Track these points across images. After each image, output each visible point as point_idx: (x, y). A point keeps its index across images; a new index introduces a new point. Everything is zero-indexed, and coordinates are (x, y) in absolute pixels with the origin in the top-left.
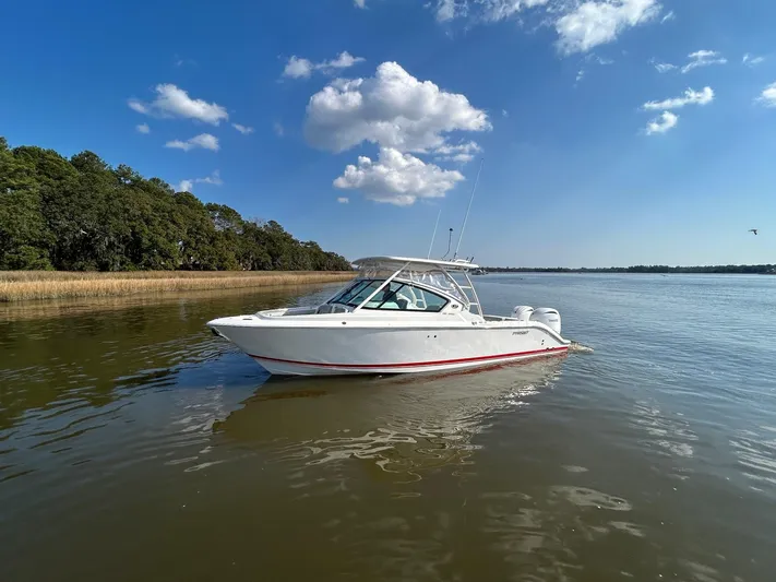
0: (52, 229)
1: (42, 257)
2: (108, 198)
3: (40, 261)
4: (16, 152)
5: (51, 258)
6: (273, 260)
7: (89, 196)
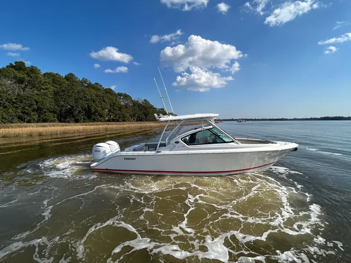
0: (58, 106)
1: (54, 117)
2: (78, 92)
3: (53, 119)
4: (44, 75)
5: (57, 117)
6: (145, 117)
7: (71, 92)
